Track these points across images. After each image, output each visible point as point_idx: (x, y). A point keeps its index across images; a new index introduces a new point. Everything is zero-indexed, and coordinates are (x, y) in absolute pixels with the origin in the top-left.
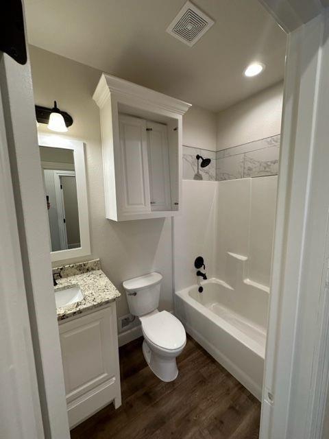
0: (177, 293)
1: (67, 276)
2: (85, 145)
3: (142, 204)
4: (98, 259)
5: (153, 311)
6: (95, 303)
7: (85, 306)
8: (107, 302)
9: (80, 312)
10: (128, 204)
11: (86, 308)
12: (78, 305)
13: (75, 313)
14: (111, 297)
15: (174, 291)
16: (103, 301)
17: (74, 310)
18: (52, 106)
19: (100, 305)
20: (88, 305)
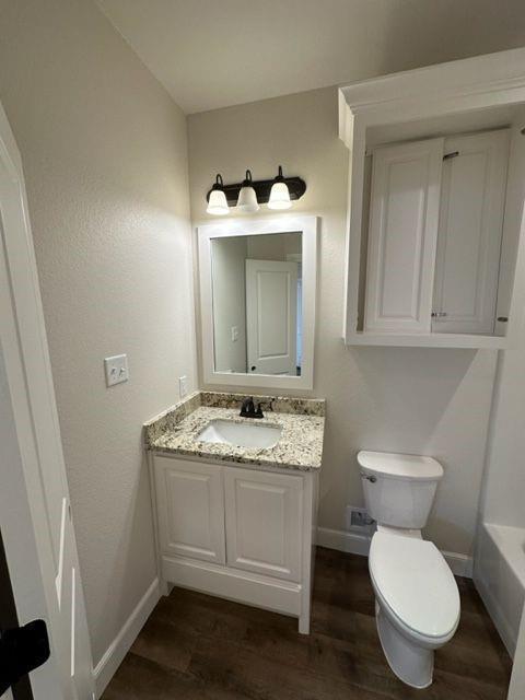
0: (486, 525)
1: (279, 411)
2: (319, 221)
3: (411, 317)
4: (323, 400)
5: (408, 529)
6: (280, 461)
7: (266, 459)
8: (296, 468)
9: (259, 463)
10: (381, 315)
11: (266, 462)
12: (261, 453)
13: (252, 461)
14: (304, 462)
15: (480, 518)
16: (291, 463)
17: (252, 457)
18: (274, 174)
19: (286, 466)
20: (271, 459)
